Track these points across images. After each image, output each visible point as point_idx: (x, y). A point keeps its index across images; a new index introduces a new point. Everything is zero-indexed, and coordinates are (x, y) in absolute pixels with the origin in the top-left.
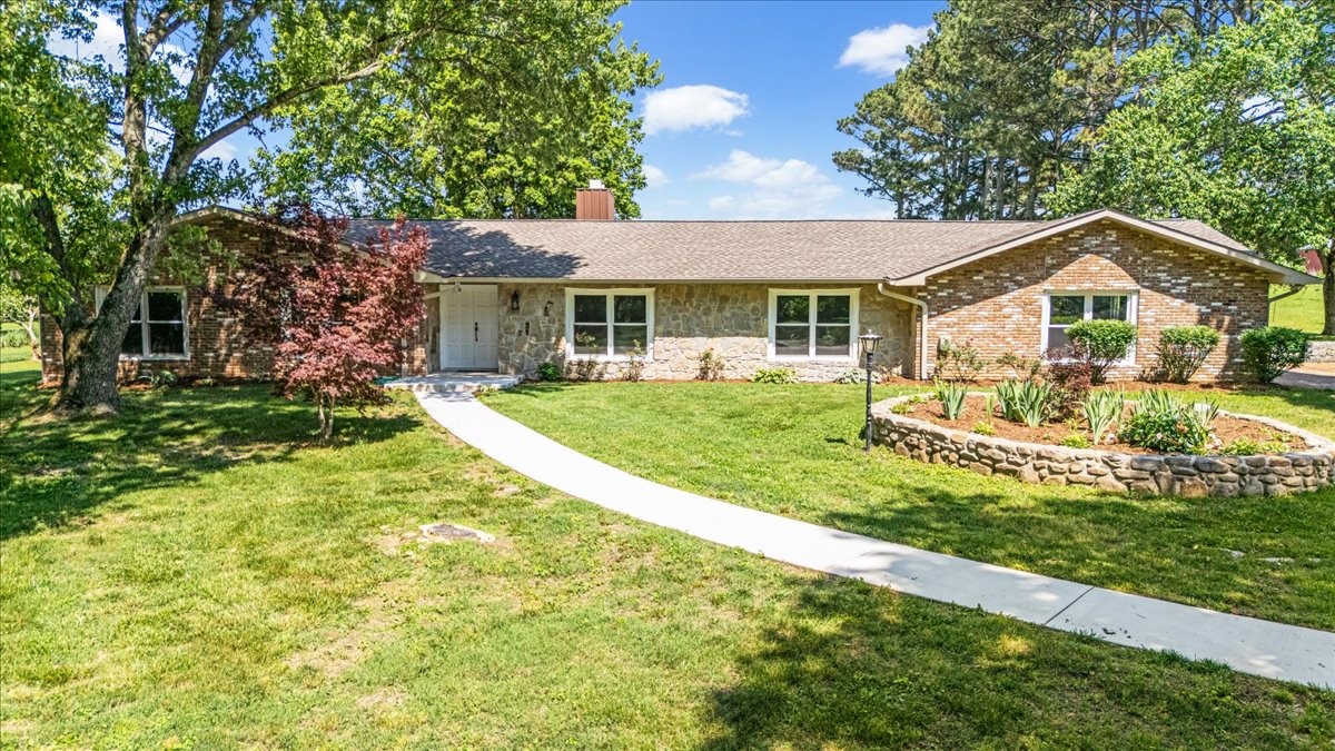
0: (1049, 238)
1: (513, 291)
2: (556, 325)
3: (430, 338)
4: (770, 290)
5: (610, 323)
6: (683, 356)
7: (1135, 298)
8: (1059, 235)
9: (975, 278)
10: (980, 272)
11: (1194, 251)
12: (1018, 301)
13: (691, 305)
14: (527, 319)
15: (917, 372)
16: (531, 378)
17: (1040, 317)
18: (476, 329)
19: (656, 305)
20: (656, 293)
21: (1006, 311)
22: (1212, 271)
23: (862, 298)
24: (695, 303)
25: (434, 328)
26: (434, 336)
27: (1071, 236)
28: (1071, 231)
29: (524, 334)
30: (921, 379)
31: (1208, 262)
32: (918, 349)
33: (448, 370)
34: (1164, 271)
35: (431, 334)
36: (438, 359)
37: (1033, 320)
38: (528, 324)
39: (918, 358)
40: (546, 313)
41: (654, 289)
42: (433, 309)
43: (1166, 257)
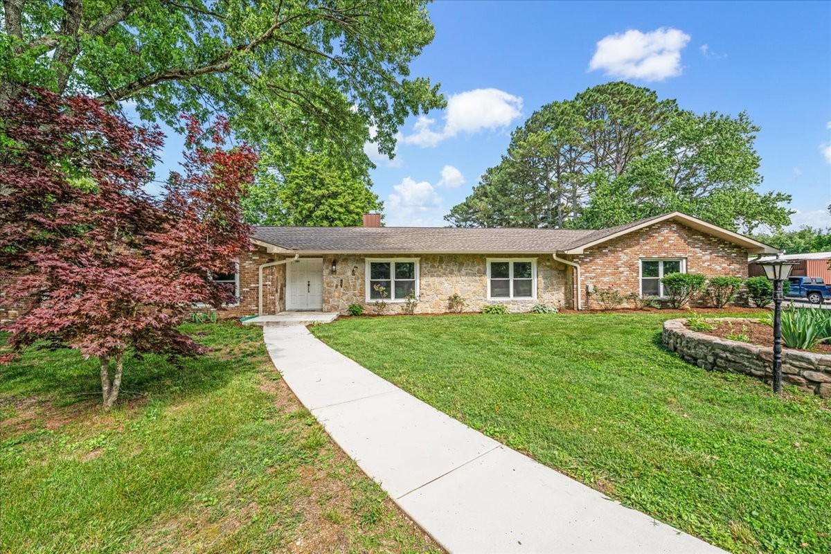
0: (641, 229)
1: (332, 261)
2: (360, 281)
3: (279, 290)
4: (487, 259)
5: (393, 279)
6: (437, 299)
7: (684, 261)
8: (646, 227)
9: (604, 251)
10: (607, 247)
11: (712, 237)
12: (626, 264)
13: (442, 268)
14: (341, 277)
15: (575, 305)
16: (343, 314)
17: (638, 272)
18: (309, 285)
19: (421, 268)
20: (420, 261)
21: (621, 269)
22: (721, 247)
23: (539, 263)
24: (444, 267)
25: (282, 285)
26: (282, 289)
27: (653, 227)
28: (654, 225)
29: (339, 287)
30: (578, 310)
31: (718, 242)
32: (575, 292)
33: (291, 311)
34: (698, 247)
35: (279, 287)
36: (284, 304)
37: (635, 274)
38: (342, 280)
39: (575, 297)
40: (353, 274)
41: (419, 258)
42: (281, 272)
43: (699, 240)
